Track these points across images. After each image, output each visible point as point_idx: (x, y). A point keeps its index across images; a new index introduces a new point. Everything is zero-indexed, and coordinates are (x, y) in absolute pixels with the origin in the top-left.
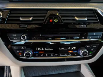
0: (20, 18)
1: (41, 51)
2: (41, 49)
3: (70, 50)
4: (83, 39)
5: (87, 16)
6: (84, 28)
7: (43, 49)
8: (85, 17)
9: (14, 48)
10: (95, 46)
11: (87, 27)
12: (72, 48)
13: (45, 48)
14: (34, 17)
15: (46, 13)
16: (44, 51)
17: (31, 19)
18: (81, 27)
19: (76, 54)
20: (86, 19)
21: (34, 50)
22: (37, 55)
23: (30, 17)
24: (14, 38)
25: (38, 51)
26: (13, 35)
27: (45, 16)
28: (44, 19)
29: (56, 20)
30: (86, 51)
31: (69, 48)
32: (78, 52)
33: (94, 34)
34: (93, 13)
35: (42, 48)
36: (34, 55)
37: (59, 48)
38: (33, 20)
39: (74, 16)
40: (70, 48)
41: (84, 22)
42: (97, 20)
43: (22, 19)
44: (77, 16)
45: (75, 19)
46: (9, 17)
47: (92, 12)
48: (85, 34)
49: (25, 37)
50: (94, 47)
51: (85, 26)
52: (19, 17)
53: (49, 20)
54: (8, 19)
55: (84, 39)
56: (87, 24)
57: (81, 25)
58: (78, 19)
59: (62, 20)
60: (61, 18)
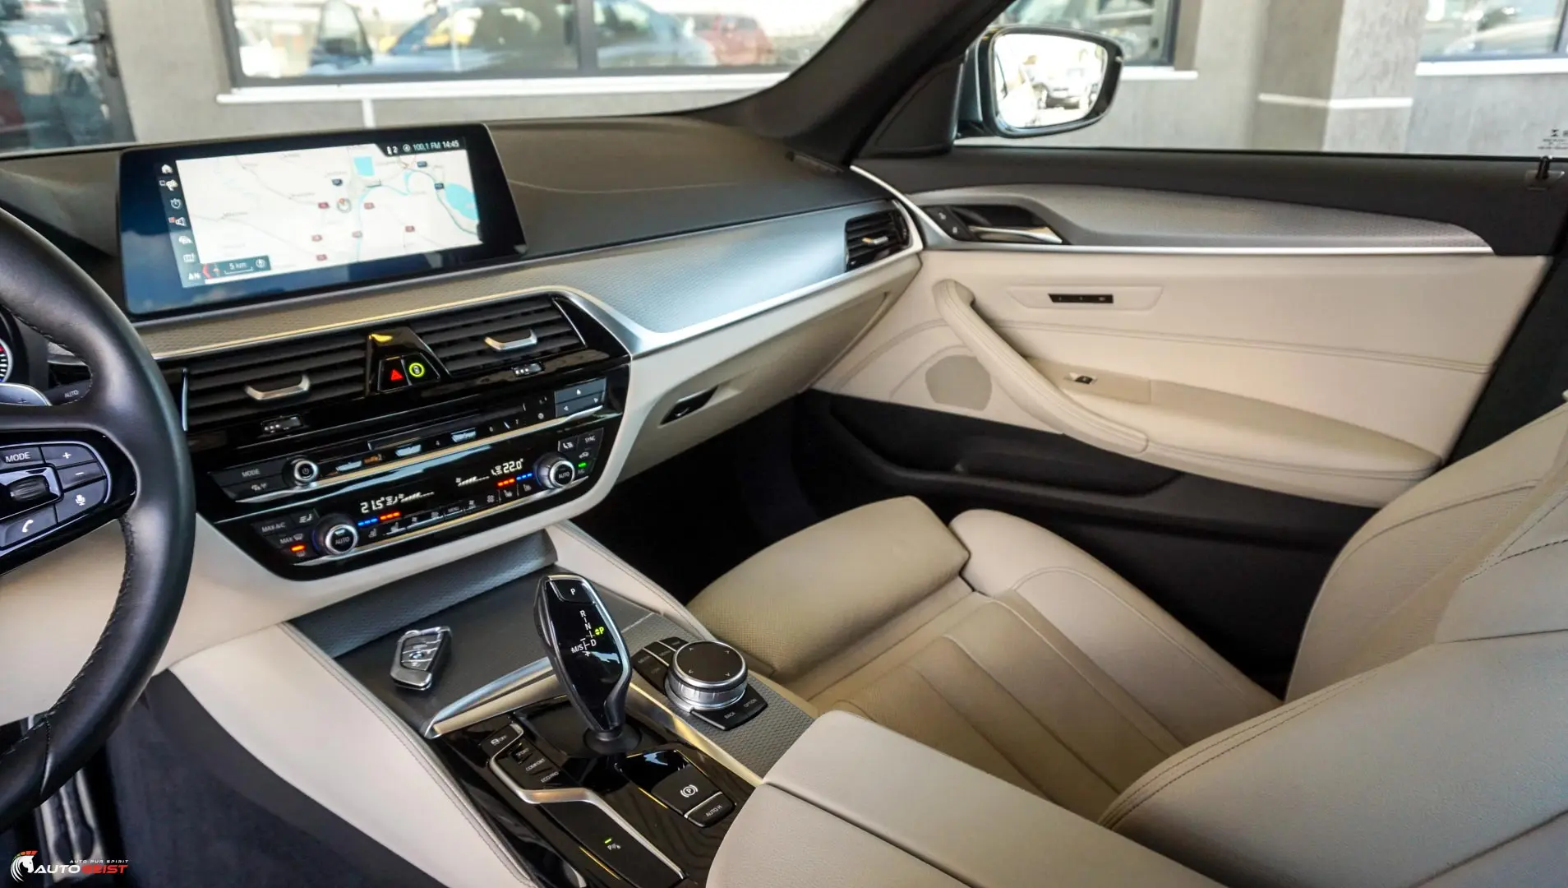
0: (251, 392)
1: (387, 510)
2: (384, 502)
3: (504, 477)
4: (539, 421)
5: (535, 327)
6: (534, 377)
7: (394, 500)
8: (522, 332)
9: (265, 530)
10: (592, 439)
11: (543, 369)
12: (510, 467)
13: (401, 496)
14: (310, 373)
15: (362, 347)
16: (399, 507)
17: (305, 385)
18: (521, 375)
19: (527, 488)
20: (533, 340)
21: (355, 516)
22: (373, 534)
23: (296, 377)
24: (256, 488)
25: (372, 514)
26: (246, 474)
27: (360, 363)
28: (361, 372)
29: (417, 370)
30: (564, 466)
31: (495, 471)
32: (533, 476)
33: (579, 392)
34: (554, 309)
35: (389, 499)
36: (364, 540)
37: (458, 480)
38: (313, 388)
39: (480, 339)
40: (498, 468)
41: (525, 355)
42: (572, 334)
43: (258, 395)
44: (493, 335)
45: (490, 348)
47: (549, 305)
48: (543, 400)
49: (309, 467)
50: (591, 443)
51: (536, 368)
52: (240, 387)
53: (387, 374)
55: (546, 419)
56: (544, 361)
57: (521, 366)
58: (501, 347)
59: (442, 364)
60: (433, 354)
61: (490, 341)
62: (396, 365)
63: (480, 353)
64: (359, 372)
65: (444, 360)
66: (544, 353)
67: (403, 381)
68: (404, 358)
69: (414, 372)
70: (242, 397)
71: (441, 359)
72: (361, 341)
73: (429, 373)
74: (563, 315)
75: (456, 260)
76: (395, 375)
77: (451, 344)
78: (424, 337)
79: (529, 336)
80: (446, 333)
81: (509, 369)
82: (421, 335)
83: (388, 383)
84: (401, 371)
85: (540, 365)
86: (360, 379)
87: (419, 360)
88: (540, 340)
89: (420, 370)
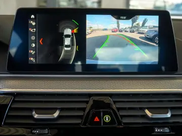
0: (34, 113)
8: (165, 110)
11: (170, 132)
14: (62, 110)
15: (87, 102)
17: (56, 115)
20: (169, 115)
23: (55, 109)
27: (84, 109)
28: (82, 114)
29: (107, 119)
38: (59, 117)
39: (143, 109)
41: (163, 123)
43: (36, 116)
44: (149, 109)
45: (147, 115)
46: (11, 109)
52: (31, 110)
53: (93, 117)
54: (9, 114)
58: (152, 116)
59: (120, 118)
60: (117, 112)
61: (147, 112)
65: (122, 116)
67: (100, 122)
69: (106, 119)
70: (30, 114)
71: (120, 116)
73: (112, 122)
75: (144, 70)
76: (97, 119)
79: (168, 113)
83: (92, 122)
84: (100, 118)
86: (81, 117)
89: (109, 119)
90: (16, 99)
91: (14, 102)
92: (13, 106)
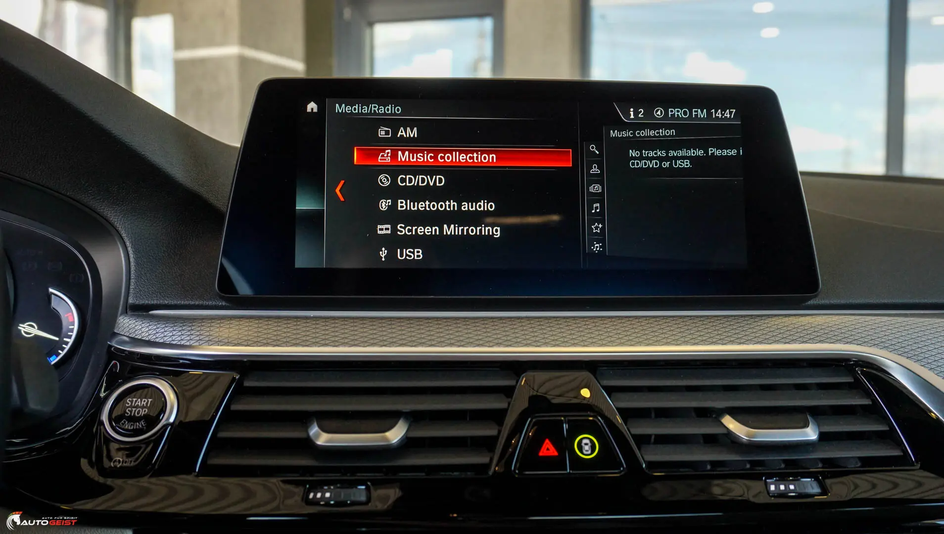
0: (314, 430)
5: (817, 413)
11: (823, 492)
14: (415, 418)
15: (508, 392)
17: (395, 435)
18: (779, 495)
20: (811, 434)
23: (388, 419)
27: (498, 416)
28: (493, 432)
29: (586, 446)
34: (856, 386)
38: (408, 444)
42: (890, 438)
43: (323, 439)
44: (735, 413)
45: (729, 434)
46: (230, 417)
47: (850, 380)
51: (809, 486)
52: (304, 419)
53: (535, 443)
54: (222, 434)
56: (824, 478)
57: (782, 477)
58: (749, 435)
59: (633, 444)
60: (624, 428)
61: (731, 424)
62: (549, 430)
63: (711, 440)
64: (489, 431)
65: (642, 440)
66: (827, 462)
67: (557, 463)
68: (569, 422)
69: (580, 448)
71: (634, 436)
72: (512, 383)
73: (606, 458)
74: (875, 401)
76: (548, 449)
77: (664, 414)
78: (613, 394)
79: (806, 425)
80: (661, 395)
81: (757, 477)
82: (610, 390)
84: (558, 444)
85: (817, 479)
86: (487, 444)
87: (592, 429)
88: (823, 436)
89: (593, 448)
90: (247, 384)
91: (241, 391)
92: (234, 407)
